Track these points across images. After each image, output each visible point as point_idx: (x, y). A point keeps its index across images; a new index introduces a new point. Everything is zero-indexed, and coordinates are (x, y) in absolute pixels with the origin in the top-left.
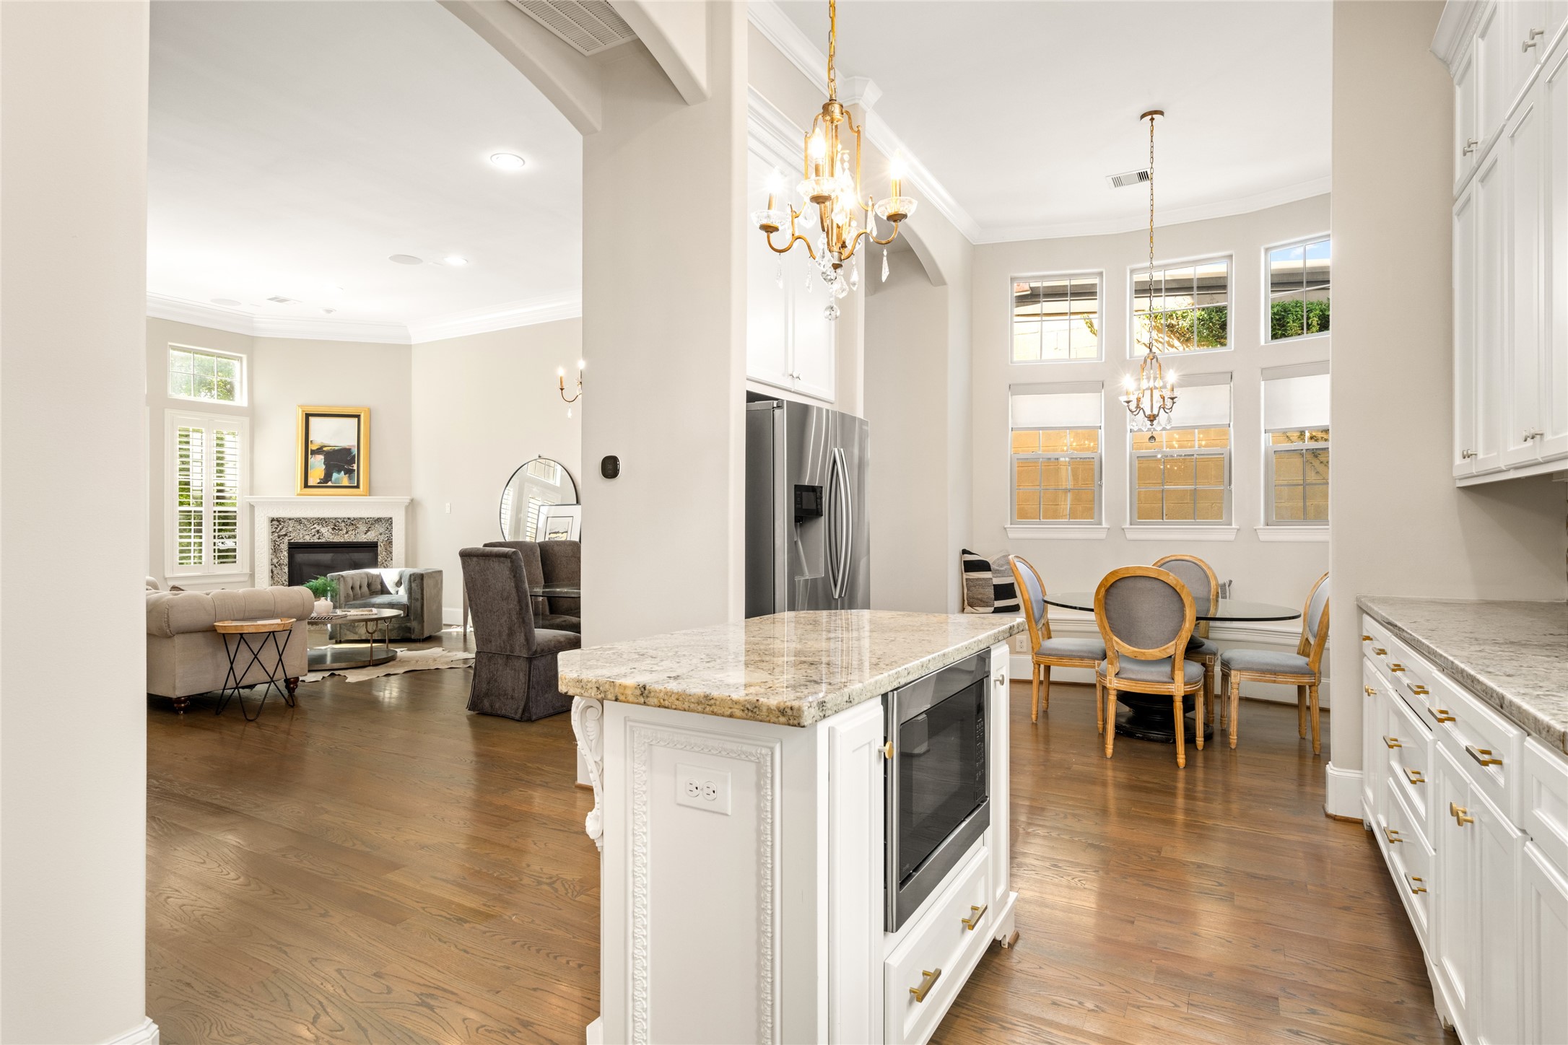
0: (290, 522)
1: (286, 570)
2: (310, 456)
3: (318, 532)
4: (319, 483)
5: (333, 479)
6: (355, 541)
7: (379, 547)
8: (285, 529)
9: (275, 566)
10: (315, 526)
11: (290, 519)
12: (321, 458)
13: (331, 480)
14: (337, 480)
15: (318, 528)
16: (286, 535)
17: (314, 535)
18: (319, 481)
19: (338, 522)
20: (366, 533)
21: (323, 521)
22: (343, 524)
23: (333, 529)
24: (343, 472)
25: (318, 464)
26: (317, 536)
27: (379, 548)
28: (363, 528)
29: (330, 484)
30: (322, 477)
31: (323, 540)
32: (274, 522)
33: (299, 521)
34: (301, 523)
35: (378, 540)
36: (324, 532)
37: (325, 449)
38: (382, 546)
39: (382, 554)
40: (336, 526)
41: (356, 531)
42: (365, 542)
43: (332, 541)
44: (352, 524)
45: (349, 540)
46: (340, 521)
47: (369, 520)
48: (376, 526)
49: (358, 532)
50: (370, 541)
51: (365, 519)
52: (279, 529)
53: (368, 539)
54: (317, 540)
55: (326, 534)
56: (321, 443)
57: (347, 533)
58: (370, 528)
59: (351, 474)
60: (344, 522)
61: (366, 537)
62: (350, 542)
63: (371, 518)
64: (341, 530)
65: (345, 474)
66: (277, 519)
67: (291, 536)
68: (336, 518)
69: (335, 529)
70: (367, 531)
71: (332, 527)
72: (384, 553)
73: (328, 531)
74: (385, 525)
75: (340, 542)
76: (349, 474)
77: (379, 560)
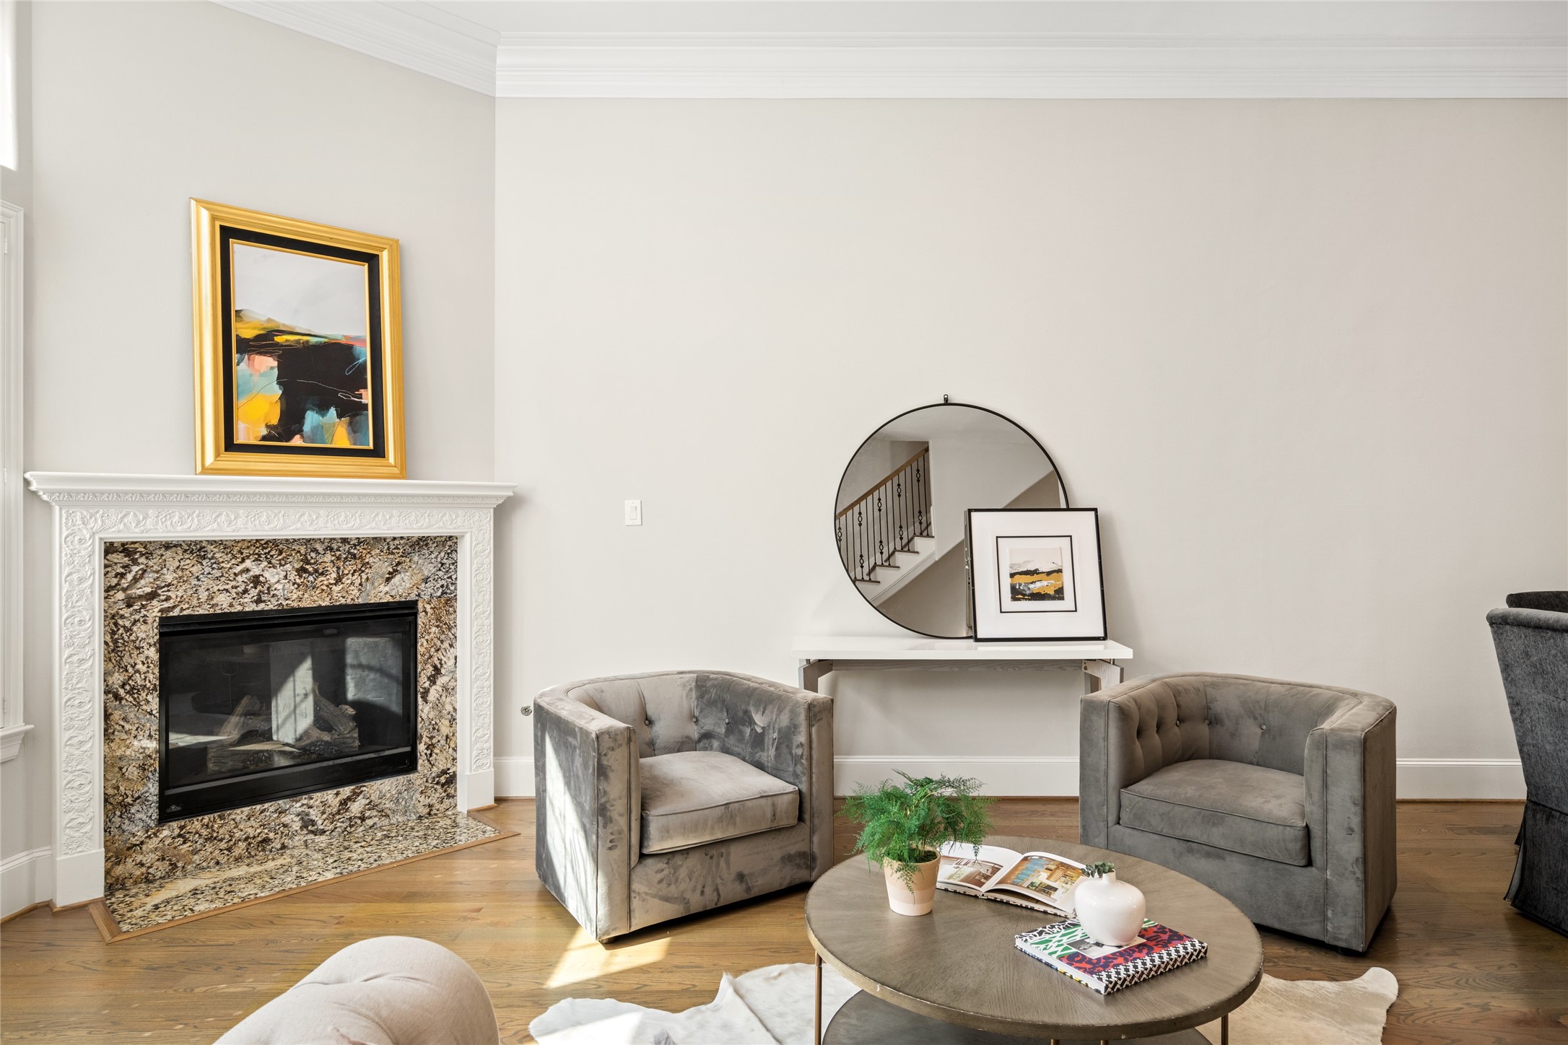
0: (169, 553)
1: (151, 706)
2: (235, 357)
3: (256, 581)
4: (264, 438)
5: (307, 427)
6: (360, 601)
7: (421, 614)
8: (150, 577)
9: (117, 697)
10: (248, 563)
11: (167, 546)
12: (267, 364)
14: (318, 429)
15: (256, 570)
16: (153, 595)
17: (245, 591)
18: (264, 432)
19: (315, 550)
20: (388, 580)
21: (268, 549)
22: (329, 557)
23: (301, 571)
24: (333, 411)
26: (254, 592)
27: (421, 619)
28: (380, 565)
29: (297, 441)
30: (275, 420)
31: (271, 605)
32: (115, 557)
33: (197, 550)
34: (204, 557)
35: (419, 595)
36: (273, 580)
37: (280, 339)
38: (428, 610)
39: (430, 633)
40: (308, 563)
41: (364, 576)
42: (388, 603)
43: (295, 604)
44: (354, 556)
45: (343, 601)
46: (319, 547)
47: (397, 542)
48: (416, 558)
49: (367, 579)
50: (398, 599)
51: (385, 539)
52: (130, 577)
53: (393, 594)
54: (252, 607)
55: (279, 586)
56: (269, 320)
57: (339, 580)
58: (399, 563)
59: (358, 418)
60: (331, 549)
61: (387, 589)
62: (346, 605)
63: (402, 538)
64: (322, 574)
65: (340, 416)
66: (123, 545)
67: (168, 598)
68: (309, 540)
69: (305, 571)
70: (389, 573)
71: (297, 566)
72: (434, 629)
73: (286, 577)
74: (436, 557)
75: (320, 606)
76: (352, 417)
77: (420, 649)
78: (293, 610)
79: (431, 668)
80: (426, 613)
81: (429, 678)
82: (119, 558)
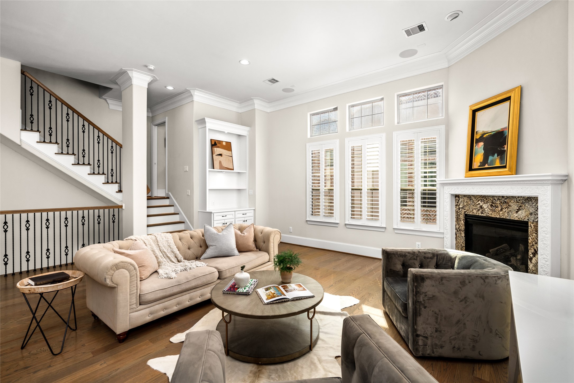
0: (465, 198)
1: (463, 235)
2: (475, 144)
3: (481, 207)
4: (479, 166)
5: (489, 161)
6: (508, 218)
7: (530, 227)
8: (462, 203)
9: (458, 231)
10: (479, 202)
11: (465, 196)
12: (481, 144)
13: (487, 163)
14: (492, 161)
15: (481, 204)
16: (463, 208)
17: (479, 210)
18: (479, 164)
19: (495, 199)
20: (517, 212)
21: (484, 198)
22: (498, 202)
23: (491, 206)
24: (496, 155)
25: (480, 148)
26: (481, 210)
27: (530, 229)
28: (514, 206)
29: (486, 166)
30: (482, 161)
31: (484, 215)
33: (469, 197)
34: (471, 199)
35: (528, 220)
36: (485, 208)
37: (485, 136)
38: (532, 226)
39: (533, 236)
40: (493, 203)
41: (509, 210)
42: (517, 220)
43: (490, 216)
44: (506, 202)
45: (503, 217)
46: (496, 199)
47: (519, 198)
48: (527, 205)
49: (510, 211)
50: (520, 220)
51: (515, 197)
52: (459, 203)
53: (519, 217)
54: (480, 215)
55: (486, 210)
56: (483, 131)
57: (501, 210)
58: (520, 206)
59: (503, 155)
60: (499, 200)
61: (516, 215)
62: (504, 218)
63: (521, 197)
64: (497, 207)
65: (498, 156)
66: (458, 195)
67: (465, 209)
68: (493, 196)
69: (492, 206)
70: (517, 210)
71: (490, 204)
72: (534, 234)
73: (488, 207)
74: (535, 206)
75: (496, 218)
76: (501, 155)
77: (530, 241)
78: (490, 217)
79: (533, 250)
80: (531, 227)
81: (532, 254)
82: (457, 198)
